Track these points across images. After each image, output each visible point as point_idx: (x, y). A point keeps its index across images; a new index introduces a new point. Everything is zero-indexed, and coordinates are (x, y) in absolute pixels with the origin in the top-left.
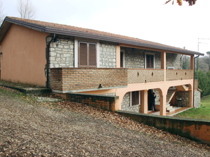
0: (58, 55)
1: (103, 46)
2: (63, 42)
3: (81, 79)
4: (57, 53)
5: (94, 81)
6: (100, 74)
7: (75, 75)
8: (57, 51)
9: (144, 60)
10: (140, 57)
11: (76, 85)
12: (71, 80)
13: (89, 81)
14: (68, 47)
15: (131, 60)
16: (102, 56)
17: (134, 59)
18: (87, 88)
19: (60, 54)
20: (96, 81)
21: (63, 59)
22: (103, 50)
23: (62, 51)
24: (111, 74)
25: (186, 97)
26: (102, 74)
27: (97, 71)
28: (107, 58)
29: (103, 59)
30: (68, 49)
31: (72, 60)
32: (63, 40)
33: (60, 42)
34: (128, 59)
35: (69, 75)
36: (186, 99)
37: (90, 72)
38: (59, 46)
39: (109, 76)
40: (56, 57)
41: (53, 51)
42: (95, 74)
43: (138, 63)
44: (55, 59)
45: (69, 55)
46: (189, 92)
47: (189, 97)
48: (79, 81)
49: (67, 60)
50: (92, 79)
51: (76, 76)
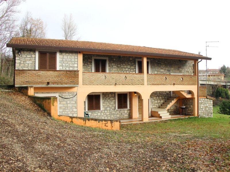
0: (22, 62)
1: (64, 54)
2: (25, 53)
3: (31, 78)
4: (21, 61)
5: (42, 79)
6: (49, 75)
7: (25, 74)
8: (21, 60)
9: (136, 66)
10: (129, 63)
11: (27, 82)
12: (22, 78)
13: (38, 79)
14: (30, 56)
15: (118, 67)
16: (63, 62)
17: (121, 65)
18: (36, 84)
19: (24, 61)
20: (45, 79)
21: (26, 65)
22: (63, 57)
23: (25, 59)
24: (60, 75)
25: (190, 105)
26: (50, 75)
27: (45, 72)
28: (67, 63)
29: (64, 64)
30: (30, 58)
31: (33, 66)
32: (26, 51)
33: (24, 53)
34: (112, 66)
35: (21, 74)
36: (190, 107)
37: (38, 73)
38: (23, 56)
39: (58, 76)
40: (20, 63)
41: (18, 59)
42: (43, 75)
43: (127, 69)
44: (20, 65)
45: (31, 62)
46: (193, 99)
47: (193, 105)
48: (29, 79)
49: (29, 65)
50: (41, 78)
51: (26, 76)
